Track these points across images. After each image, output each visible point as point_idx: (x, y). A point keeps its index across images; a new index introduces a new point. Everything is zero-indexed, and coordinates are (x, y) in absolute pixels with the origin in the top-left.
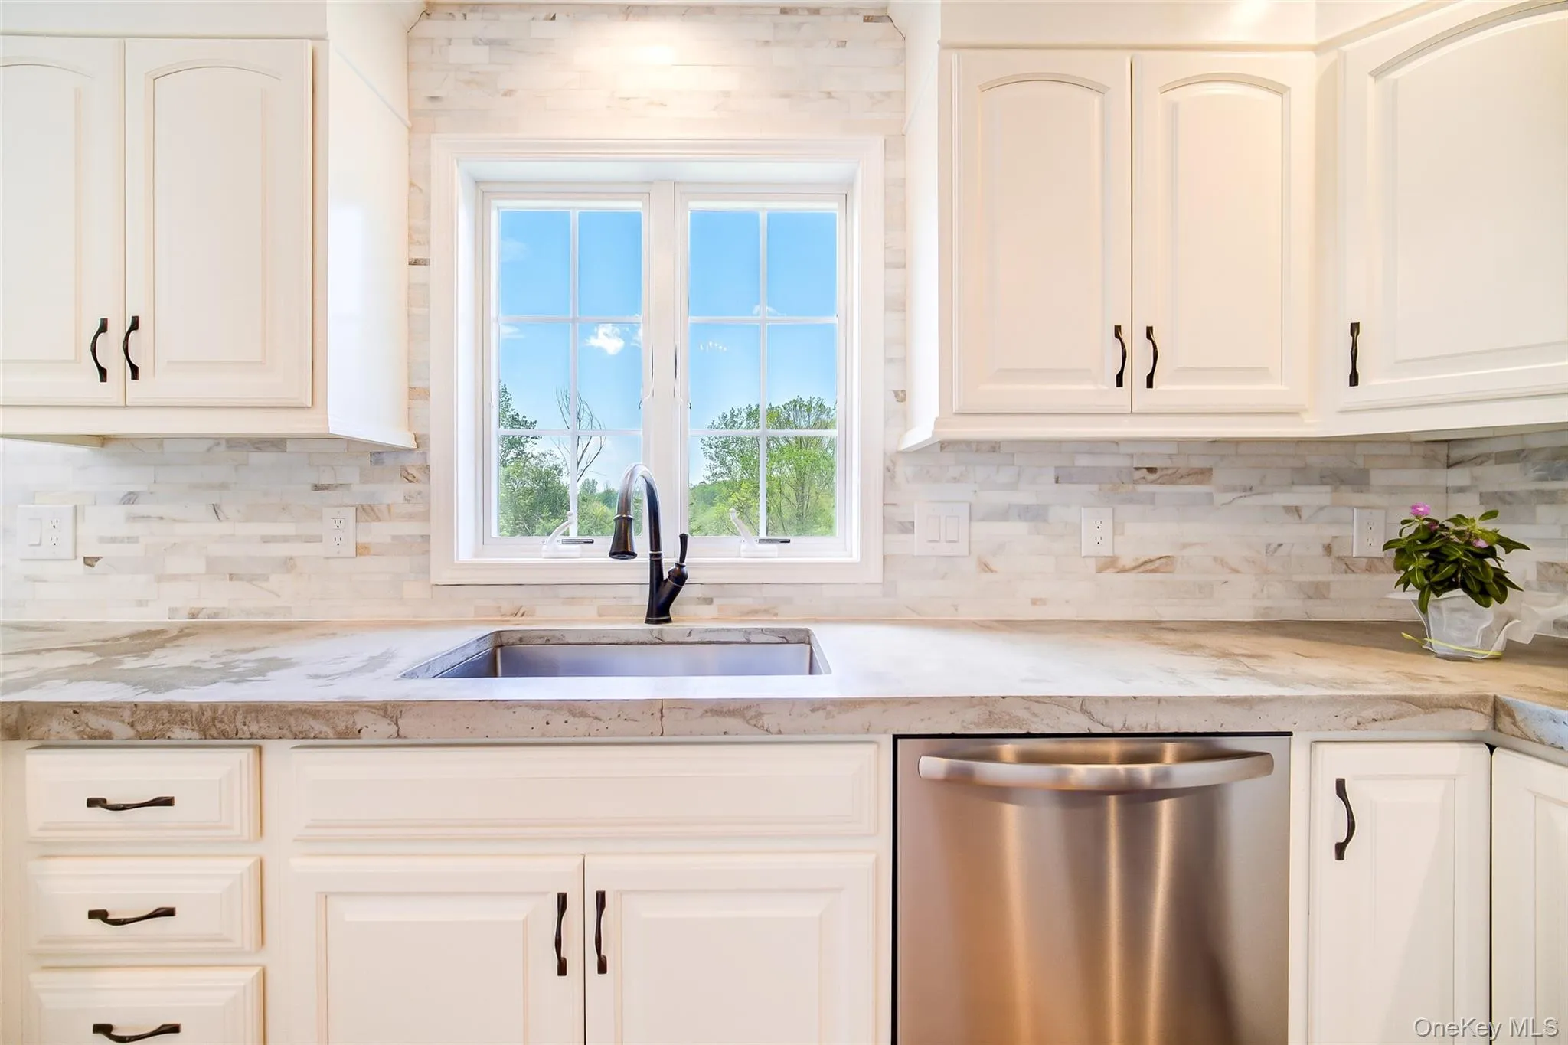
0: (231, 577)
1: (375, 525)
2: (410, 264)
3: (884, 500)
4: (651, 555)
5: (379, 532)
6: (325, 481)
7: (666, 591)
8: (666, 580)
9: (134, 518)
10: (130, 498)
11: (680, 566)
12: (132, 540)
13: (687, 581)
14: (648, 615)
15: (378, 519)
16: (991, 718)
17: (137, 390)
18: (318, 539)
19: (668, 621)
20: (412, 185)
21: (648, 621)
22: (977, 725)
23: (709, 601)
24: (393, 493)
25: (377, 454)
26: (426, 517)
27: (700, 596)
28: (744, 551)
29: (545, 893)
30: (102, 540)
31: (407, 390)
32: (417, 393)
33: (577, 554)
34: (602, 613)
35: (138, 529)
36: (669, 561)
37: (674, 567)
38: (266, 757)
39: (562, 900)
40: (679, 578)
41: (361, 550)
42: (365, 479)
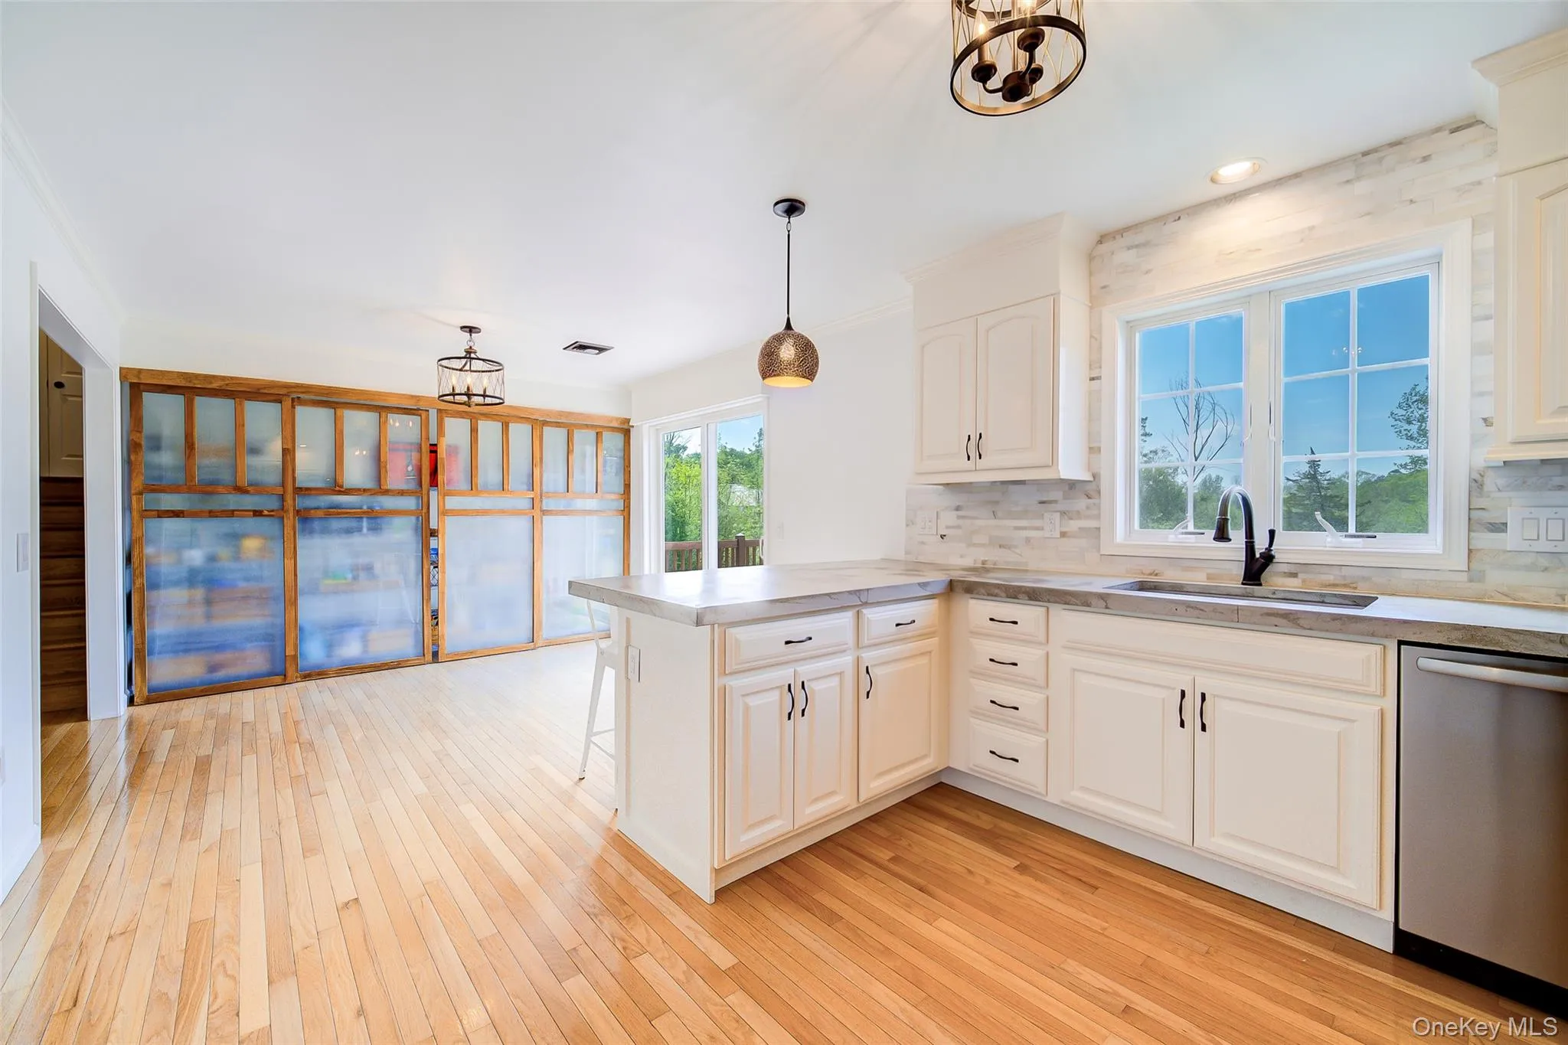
0: (1000, 546)
1: (1072, 522)
2: (1090, 380)
3: (1469, 506)
4: (1246, 542)
5: (1074, 525)
6: (1045, 499)
7: (1257, 565)
8: (1258, 559)
9: (959, 517)
10: (958, 508)
11: (1269, 549)
12: (958, 527)
13: (1275, 560)
14: (1244, 580)
15: (1071, 519)
16: (1473, 639)
17: (981, 463)
18: (1041, 529)
19: (1260, 585)
20: (1091, 337)
21: (1243, 584)
22: (1459, 641)
23: (1294, 575)
24: (1081, 503)
25: (1072, 485)
26: (1098, 517)
27: (1286, 571)
28: (1329, 543)
29: (1174, 689)
30: (948, 527)
31: (1088, 449)
32: (1094, 450)
33: (1193, 541)
34: (1209, 577)
35: (960, 522)
36: (1261, 545)
37: (1264, 550)
38: (1050, 609)
39: (1183, 694)
40: (1268, 558)
41: (1063, 534)
42: (1065, 498)
